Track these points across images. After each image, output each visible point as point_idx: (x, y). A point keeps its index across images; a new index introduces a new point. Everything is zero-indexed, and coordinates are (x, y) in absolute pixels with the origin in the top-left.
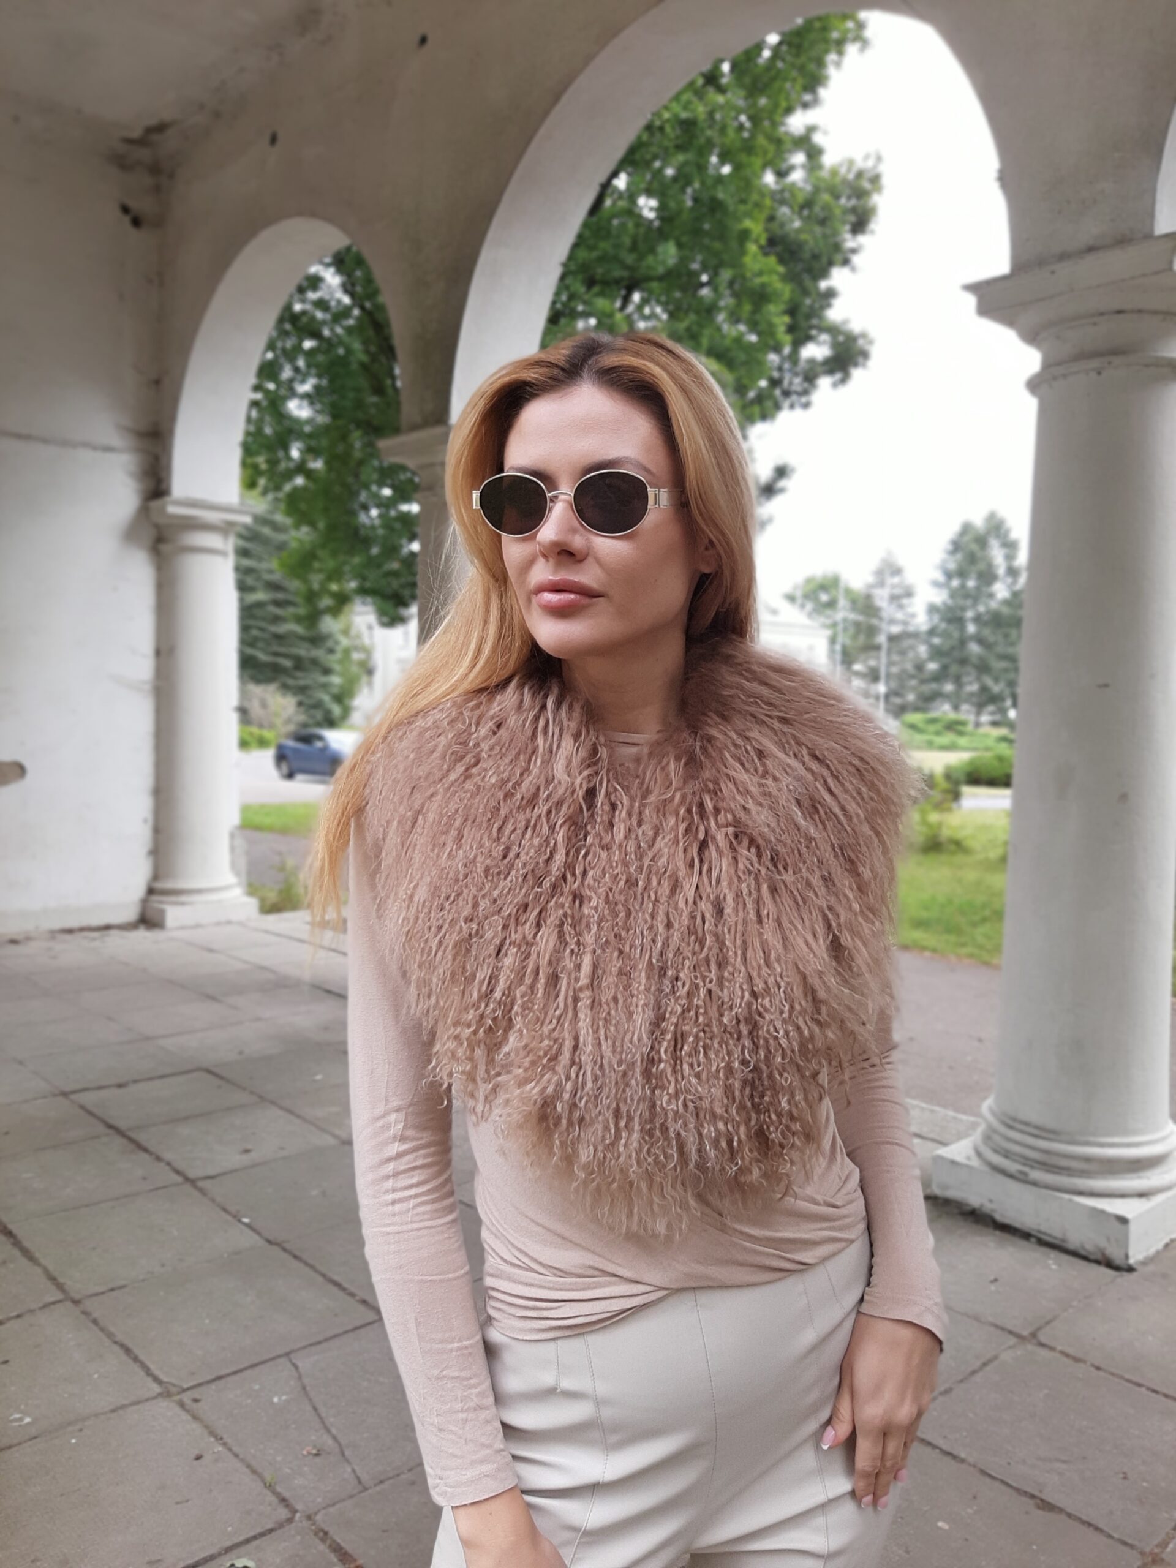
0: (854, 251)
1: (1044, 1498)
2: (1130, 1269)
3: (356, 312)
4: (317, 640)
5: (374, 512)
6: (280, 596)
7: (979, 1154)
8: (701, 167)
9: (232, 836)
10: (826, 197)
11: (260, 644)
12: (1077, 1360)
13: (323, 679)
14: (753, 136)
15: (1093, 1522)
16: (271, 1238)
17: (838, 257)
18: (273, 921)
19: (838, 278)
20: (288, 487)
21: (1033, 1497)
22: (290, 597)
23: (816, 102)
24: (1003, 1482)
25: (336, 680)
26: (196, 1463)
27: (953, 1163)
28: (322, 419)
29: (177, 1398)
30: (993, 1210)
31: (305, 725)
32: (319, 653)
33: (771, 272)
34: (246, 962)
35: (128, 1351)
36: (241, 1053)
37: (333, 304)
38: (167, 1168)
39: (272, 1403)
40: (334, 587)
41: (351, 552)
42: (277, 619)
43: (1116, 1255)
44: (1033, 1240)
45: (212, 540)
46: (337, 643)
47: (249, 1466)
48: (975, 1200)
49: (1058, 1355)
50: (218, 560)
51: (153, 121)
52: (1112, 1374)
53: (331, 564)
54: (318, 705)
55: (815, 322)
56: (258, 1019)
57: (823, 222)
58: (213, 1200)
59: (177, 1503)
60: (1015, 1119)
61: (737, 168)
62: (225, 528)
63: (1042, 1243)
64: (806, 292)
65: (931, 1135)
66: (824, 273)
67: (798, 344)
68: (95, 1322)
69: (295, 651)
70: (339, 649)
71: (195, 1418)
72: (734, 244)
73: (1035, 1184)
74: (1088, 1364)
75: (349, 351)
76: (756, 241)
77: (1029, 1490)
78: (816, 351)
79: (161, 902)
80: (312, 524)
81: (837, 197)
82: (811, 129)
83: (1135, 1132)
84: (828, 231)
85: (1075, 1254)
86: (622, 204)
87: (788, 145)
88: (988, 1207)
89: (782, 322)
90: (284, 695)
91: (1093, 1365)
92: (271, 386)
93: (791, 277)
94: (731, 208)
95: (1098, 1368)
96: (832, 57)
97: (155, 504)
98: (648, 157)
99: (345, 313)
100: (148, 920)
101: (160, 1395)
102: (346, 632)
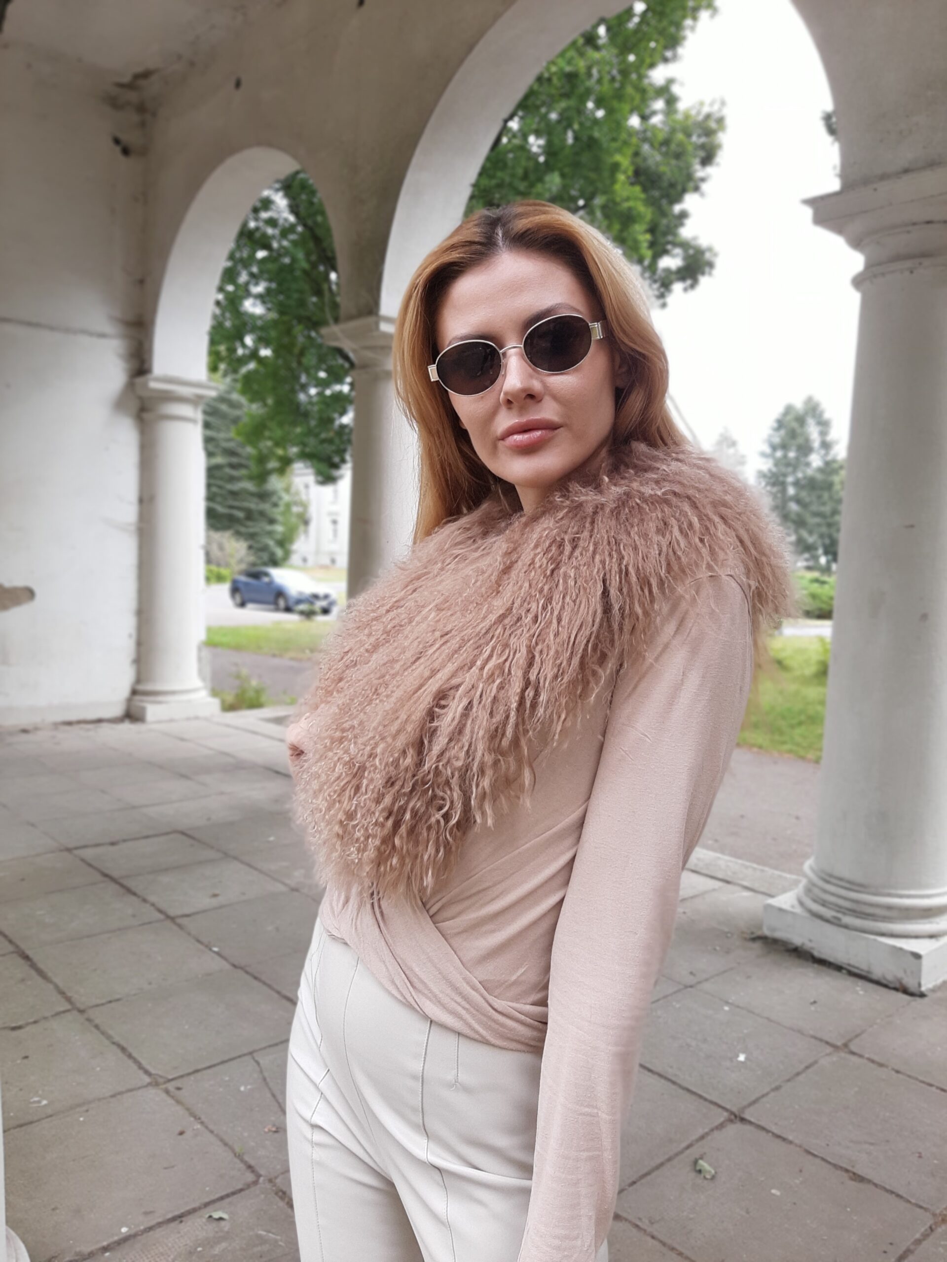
0: (703, 180)
1: (855, 1170)
2: (922, 995)
3: (300, 229)
4: (264, 496)
5: (313, 391)
6: (235, 460)
7: (801, 903)
8: (580, 110)
9: (200, 649)
10: (680, 136)
11: (219, 499)
12: (881, 1065)
13: (269, 528)
14: (622, 86)
15: (895, 1190)
16: (236, 963)
17: (691, 185)
18: (233, 718)
19: (690, 202)
20: (244, 370)
21: (847, 1171)
22: (243, 462)
23: (675, 58)
24: (823, 1159)
25: (279, 528)
26: (181, 1137)
27: (781, 910)
28: (273, 315)
29: (164, 1086)
30: (812, 948)
31: (254, 565)
32: (265, 507)
33: (636, 199)
34: (211, 749)
35: (123, 1049)
36: (209, 819)
37: (281, 222)
38: (152, 908)
39: (239, 1091)
40: (280, 452)
41: (294, 424)
42: (232, 479)
43: (911, 984)
44: (844, 971)
45: (185, 410)
46: (280, 498)
47: (222, 1140)
48: (797, 939)
49: (865, 1061)
50: (189, 426)
51: (139, 69)
52: (909, 1076)
53: (278, 433)
54: (265, 548)
55: (670, 238)
56: (222, 793)
57: (678, 156)
58: (189, 934)
59: (166, 1168)
60: (831, 876)
61: (610, 112)
62: (195, 401)
63: (851, 974)
64: (663, 213)
65: (762, 889)
66: (678, 199)
67: (656, 256)
68: (97, 1027)
69: (246, 504)
70: (282, 503)
71: (178, 1102)
72: (606, 174)
73: (846, 927)
74: (890, 1068)
75: (294, 260)
76: (625, 172)
77: (844, 1165)
78: (671, 262)
79: (142, 701)
80: (263, 400)
81: (689, 135)
82: (670, 81)
83: (927, 886)
84: (682, 164)
85: (877, 983)
86: (516, 141)
87: (651, 93)
88: (808, 945)
89: (645, 238)
90: (237, 540)
91: (893, 1069)
92: (230, 288)
93: (652, 202)
94: (605, 145)
95: (898, 1072)
96: (688, 22)
97: (139, 380)
98: (538, 103)
99: (291, 229)
100: (132, 715)
101: (149, 1084)
102: (287, 490)
